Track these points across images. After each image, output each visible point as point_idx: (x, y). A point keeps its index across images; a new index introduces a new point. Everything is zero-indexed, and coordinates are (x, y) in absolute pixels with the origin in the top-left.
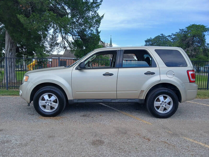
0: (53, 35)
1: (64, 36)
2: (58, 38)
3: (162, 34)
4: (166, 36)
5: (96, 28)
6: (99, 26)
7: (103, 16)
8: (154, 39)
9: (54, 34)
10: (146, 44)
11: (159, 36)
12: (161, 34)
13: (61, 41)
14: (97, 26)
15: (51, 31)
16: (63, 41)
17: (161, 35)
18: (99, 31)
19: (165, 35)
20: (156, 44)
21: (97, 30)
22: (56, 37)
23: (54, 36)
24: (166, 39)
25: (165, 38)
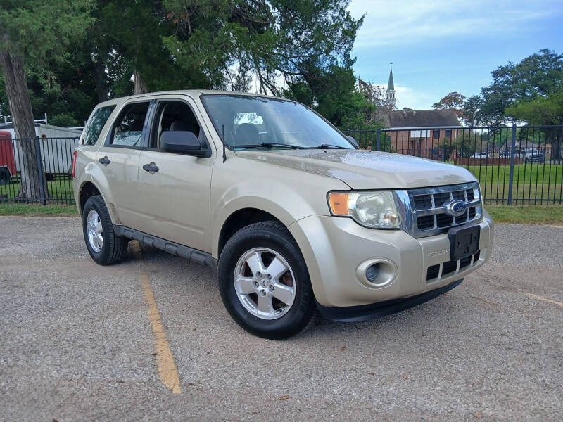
0: (238, 76)
1: (266, 78)
2: (251, 84)
3: (545, 51)
4: (559, 55)
5: (343, 50)
6: (352, 46)
7: (361, 20)
8: (520, 66)
9: (240, 75)
10: (496, 81)
11: (535, 56)
12: (542, 51)
13: (258, 90)
14: (347, 46)
15: (234, 67)
16: (263, 91)
17: (541, 54)
18: (352, 58)
19: (553, 51)
20: (525, 80)
21: (346, 56)
22: (245, 82)
23: (242, 80)
24: (558, 64)
25: (555, 60)
